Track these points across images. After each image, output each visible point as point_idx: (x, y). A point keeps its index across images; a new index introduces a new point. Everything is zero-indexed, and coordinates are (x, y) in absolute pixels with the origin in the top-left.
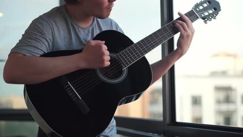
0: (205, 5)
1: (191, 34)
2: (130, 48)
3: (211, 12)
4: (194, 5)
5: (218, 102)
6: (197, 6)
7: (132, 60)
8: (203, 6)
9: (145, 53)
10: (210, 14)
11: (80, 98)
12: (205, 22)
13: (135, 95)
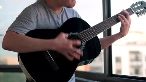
0: (139, 5)
1: (128, 23)
2: (88, 29)
3: (142, 10)
4: (132, 5)
5: (132, 60)
6: (133, 5)
7: (89, 37)
8: (137, 6)
9: (98, 34)
10: (141, 11)
11: (53, 60)
12: (138, 16)
13: (91, 60)
